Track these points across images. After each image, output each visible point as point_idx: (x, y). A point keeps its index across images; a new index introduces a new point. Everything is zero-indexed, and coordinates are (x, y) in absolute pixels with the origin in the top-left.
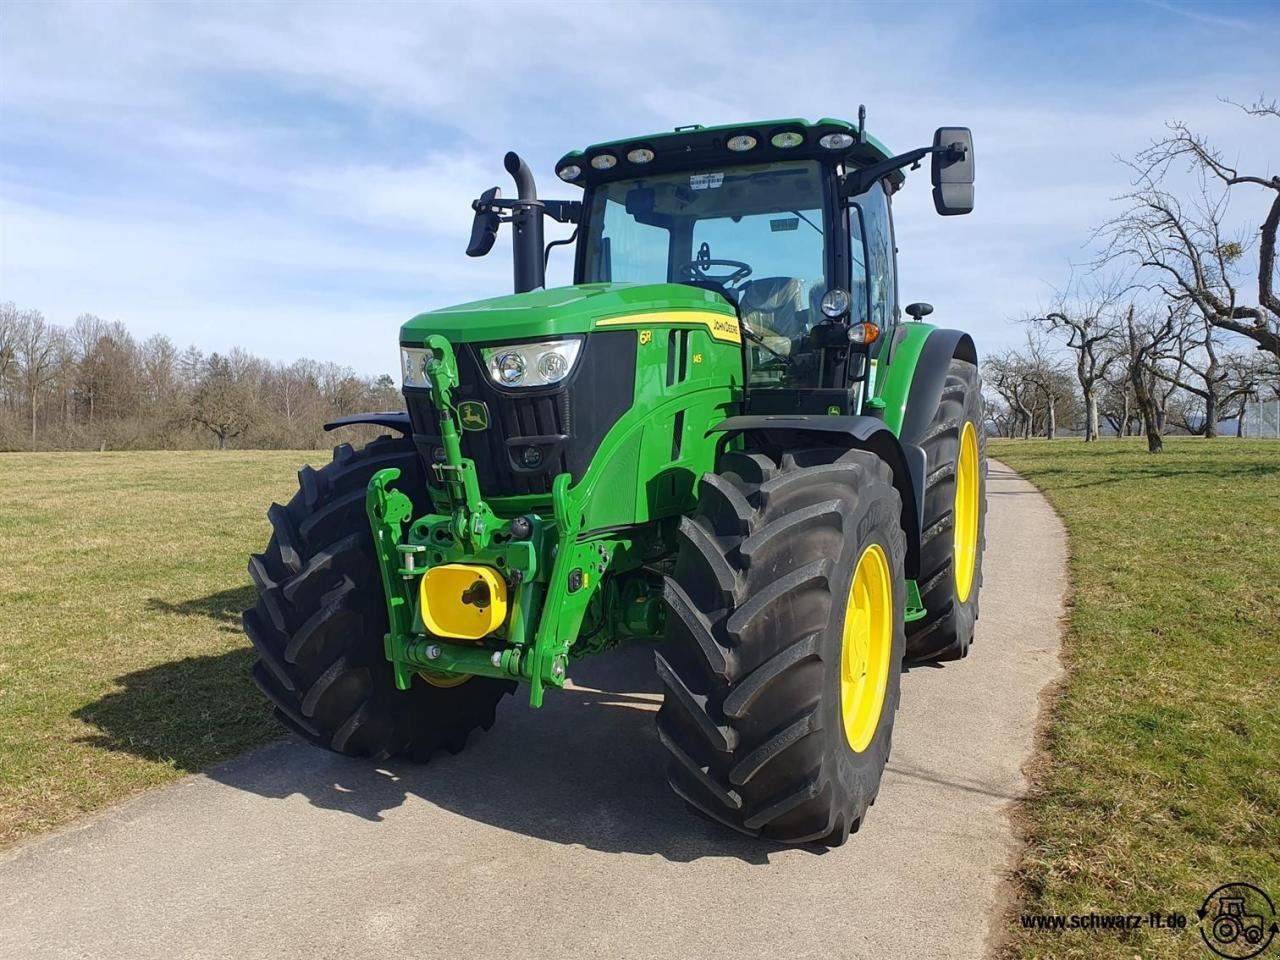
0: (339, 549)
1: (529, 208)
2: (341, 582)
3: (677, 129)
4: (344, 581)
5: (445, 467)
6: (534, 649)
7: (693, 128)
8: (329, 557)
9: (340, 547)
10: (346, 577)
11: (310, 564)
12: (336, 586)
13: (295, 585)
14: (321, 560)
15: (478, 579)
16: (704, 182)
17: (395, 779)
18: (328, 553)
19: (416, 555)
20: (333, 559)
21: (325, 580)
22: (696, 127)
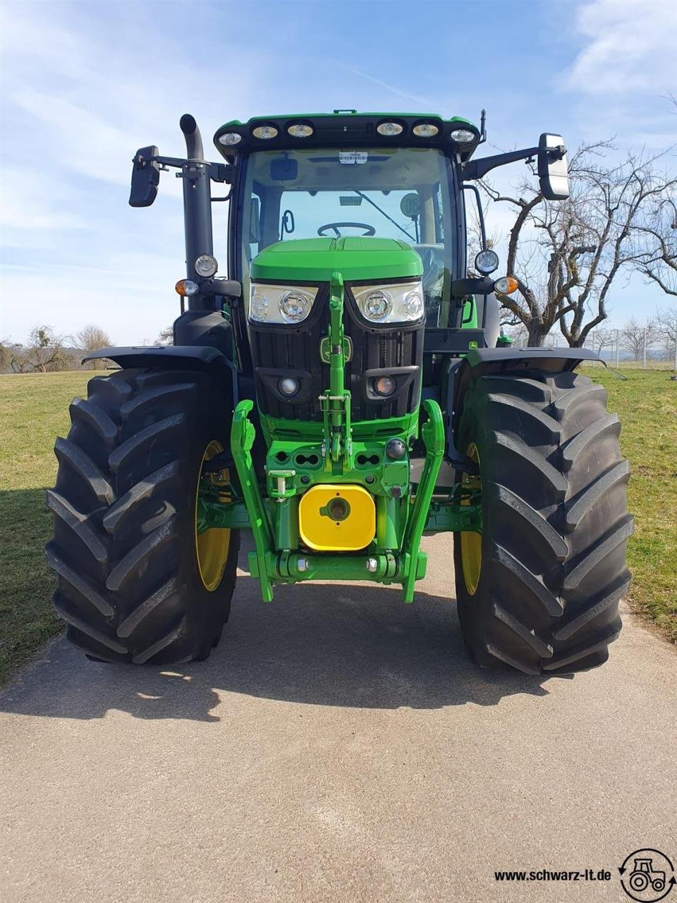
0: (160, 477)
1: (202, 166)
2: (162, 509)
3: (336, 112)
4: (165, 508)
5: (331, 398)
6: (410, 553)
7: (350, 112)
8: (152, 486)
9: (162, 475)
10: (168, 504)
11: (131, 494)
12: (158, 512)
13: (119, 514)
14: (142, 490)
15: (336, 496)
16: (351, 158)
17: (187, 678)
18: (150, 481)
19: (287, 479)
20: (155, 488)
21: (148, 507)
22: (354, 111)
